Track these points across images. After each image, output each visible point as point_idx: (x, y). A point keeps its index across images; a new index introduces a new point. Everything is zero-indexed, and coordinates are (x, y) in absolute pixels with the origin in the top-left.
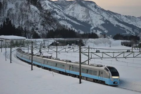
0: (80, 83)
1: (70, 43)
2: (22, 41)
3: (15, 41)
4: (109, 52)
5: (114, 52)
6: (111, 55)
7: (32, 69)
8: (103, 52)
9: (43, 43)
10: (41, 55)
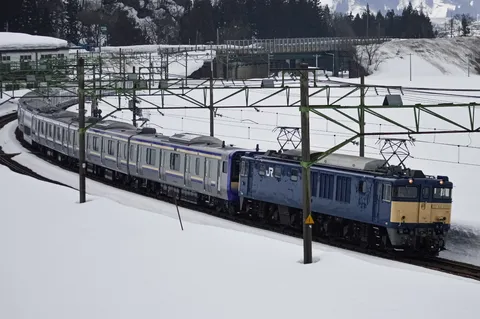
0: (308, 259)
1: (293, 61)
2: (54, 54)
3: (15, 58)
4: (451, 105)
5: (474, 104)
6: (461, 116)
7: (83, 200)
8: (418, 106)
9: (157, 64)
10: (140, 123)
